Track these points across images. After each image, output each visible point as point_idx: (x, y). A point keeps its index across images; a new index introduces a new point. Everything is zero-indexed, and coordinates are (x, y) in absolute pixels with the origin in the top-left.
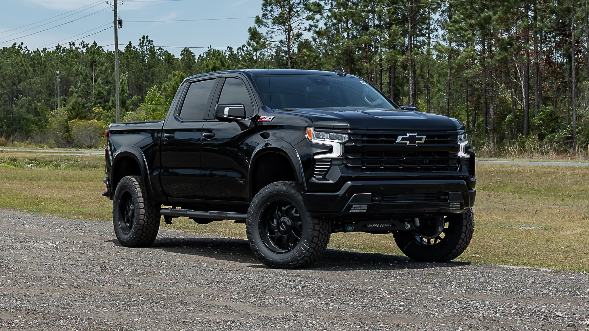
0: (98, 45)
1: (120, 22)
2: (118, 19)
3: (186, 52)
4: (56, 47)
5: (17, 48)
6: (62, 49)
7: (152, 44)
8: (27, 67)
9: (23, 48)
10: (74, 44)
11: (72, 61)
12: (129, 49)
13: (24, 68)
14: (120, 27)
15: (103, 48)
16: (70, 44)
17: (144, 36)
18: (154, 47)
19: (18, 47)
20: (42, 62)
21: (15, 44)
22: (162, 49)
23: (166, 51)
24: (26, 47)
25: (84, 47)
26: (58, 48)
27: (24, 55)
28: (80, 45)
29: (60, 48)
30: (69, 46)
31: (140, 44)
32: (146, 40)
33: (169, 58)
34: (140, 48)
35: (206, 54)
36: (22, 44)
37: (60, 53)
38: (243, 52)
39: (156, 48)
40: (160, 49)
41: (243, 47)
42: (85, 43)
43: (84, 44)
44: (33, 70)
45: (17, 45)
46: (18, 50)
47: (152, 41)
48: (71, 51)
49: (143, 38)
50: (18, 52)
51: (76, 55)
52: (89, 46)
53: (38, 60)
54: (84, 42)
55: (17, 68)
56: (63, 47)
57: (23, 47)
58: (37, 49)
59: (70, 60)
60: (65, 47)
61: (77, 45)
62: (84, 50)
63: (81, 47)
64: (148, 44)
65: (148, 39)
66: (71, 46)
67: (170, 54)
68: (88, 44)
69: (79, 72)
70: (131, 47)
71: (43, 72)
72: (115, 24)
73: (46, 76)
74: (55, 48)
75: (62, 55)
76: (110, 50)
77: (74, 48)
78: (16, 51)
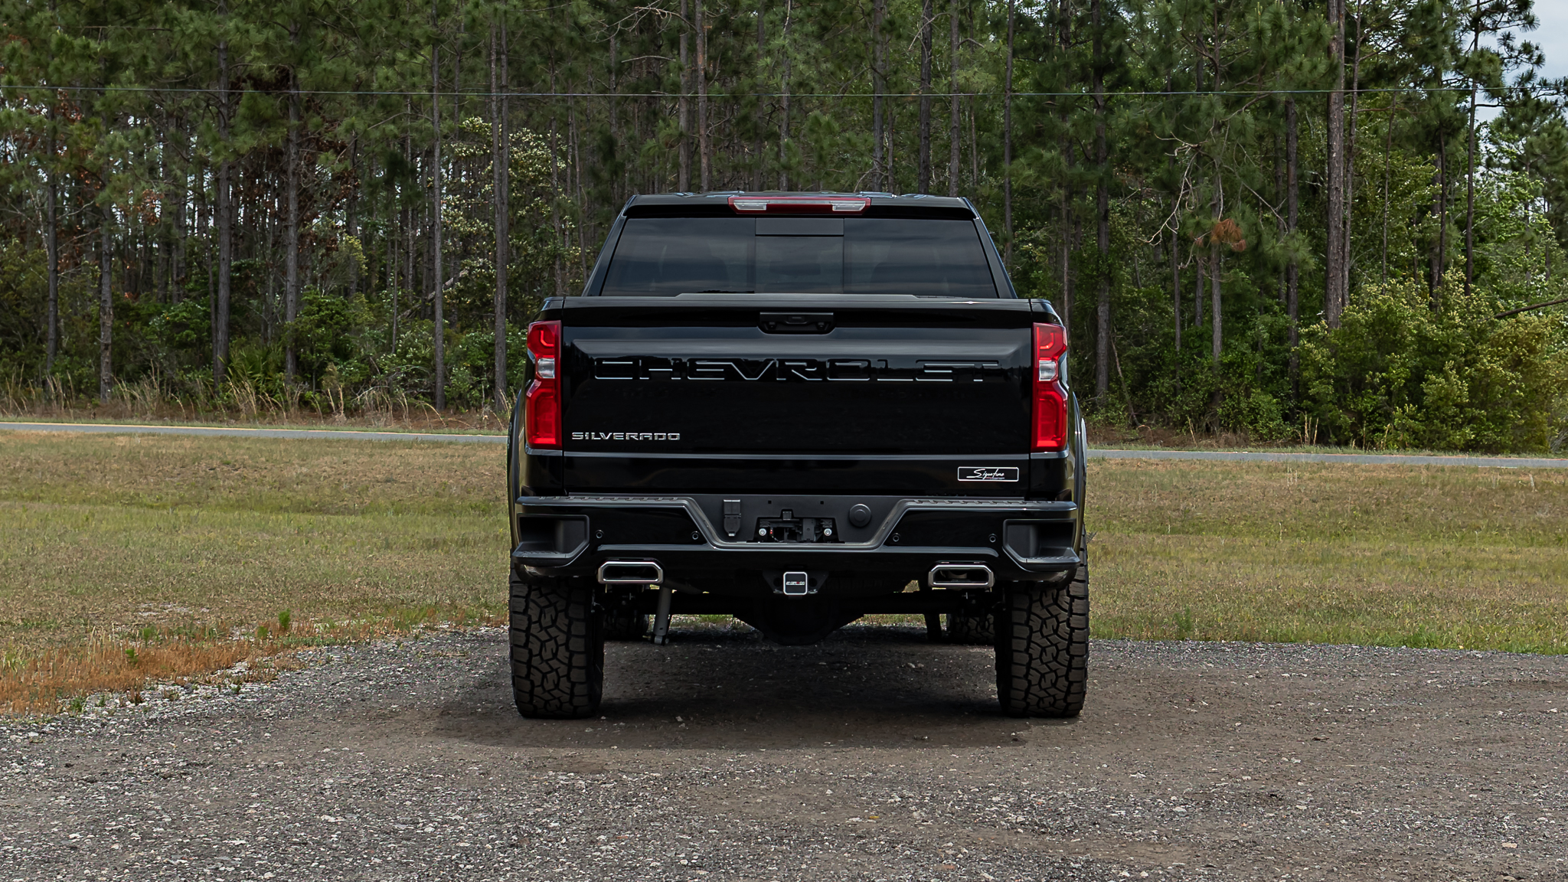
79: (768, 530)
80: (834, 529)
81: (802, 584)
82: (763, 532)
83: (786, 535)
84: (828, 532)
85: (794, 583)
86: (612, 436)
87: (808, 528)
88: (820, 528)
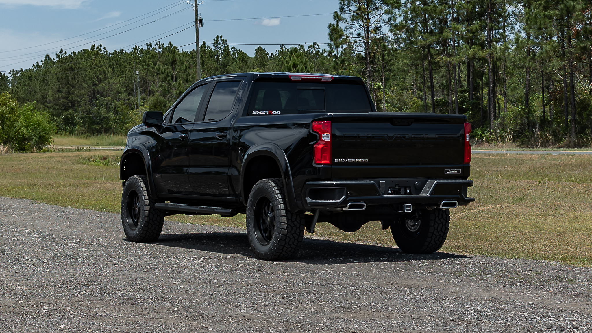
0: (174, 45)
1: (201, 21)
2: (199, 18)
3: (260, 51)
4: (134, 48)
5: (95, 49)
6: (139, 50)
7: (227, 44)
8: (106, 68)
9: (102, 50)
10: (151, 45)
11: (149, 61)
12: (204, 49)
13: (103, 68)
14: (201, 26)
15: (178, 48)
16: (148, 45)
17: (218, 36)
18: (228, 46)
19: (97, 48)
20: (121, 63)
21: (94, 46)
22: (235, 48)
23: (239, 50)
24: (104, 48)
25: (159, 48)
26: (136, 49)
27: (103, 57)
28: (155, 45)
29: (138, 50)
30: (146, 47)
31: (214, 43)
32: (219, 39)
33: (243, 57)
34: (215, 48)
35: (278, 52)
36: (101, 45)
37: (137, 54)
38: (314, 49)
39: (230, 47)
40: (233, 48)
41: (314, 44)
42: (161, 44)
43: (159, 45)
44: (113, 70)
45: (96, 47)
46: (97, 52)
47: (226, 41)
48: (148, 52)
49: (217, 37)
50: (97, 54)
51: (152, 55)
52: (165, 47)
53: (117, 60)
54: (159, 43)
55: (96, 70)
56: (140, 48)
57: (102, 48)
58: (115, 51)
59: (147, 61)
60: (142, 49)
61: (153, 46)
62: (160, 50)
63: (157, 47)
64: (223, 44)
65: (222, 39)
66: (149, 47)
67: (243, 52)
68: (164, 44)
69: (160, 71)
70: (205, 47)
71: (122, 72)
72: (196, 23)
73: (125, 77)
74: (133, 50)
75: (140, 56)
76: (184, 51)
77: (151, 49)
78: (94, 53)
79: (391, 191)
80: (410, 191)
81: (410, 208)
82: (390, 192)
83: (395, 192)
84: (408, 191)
85: (408, 208)
86: (347, 160)
87: (403, 190)
88: (406, 190)
